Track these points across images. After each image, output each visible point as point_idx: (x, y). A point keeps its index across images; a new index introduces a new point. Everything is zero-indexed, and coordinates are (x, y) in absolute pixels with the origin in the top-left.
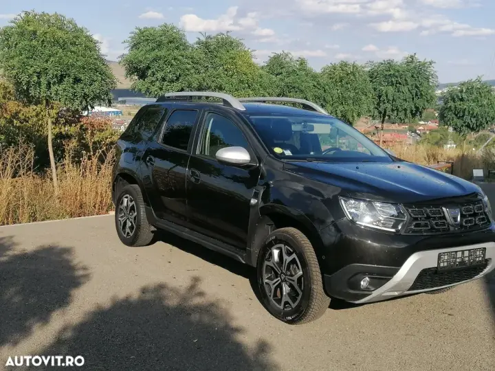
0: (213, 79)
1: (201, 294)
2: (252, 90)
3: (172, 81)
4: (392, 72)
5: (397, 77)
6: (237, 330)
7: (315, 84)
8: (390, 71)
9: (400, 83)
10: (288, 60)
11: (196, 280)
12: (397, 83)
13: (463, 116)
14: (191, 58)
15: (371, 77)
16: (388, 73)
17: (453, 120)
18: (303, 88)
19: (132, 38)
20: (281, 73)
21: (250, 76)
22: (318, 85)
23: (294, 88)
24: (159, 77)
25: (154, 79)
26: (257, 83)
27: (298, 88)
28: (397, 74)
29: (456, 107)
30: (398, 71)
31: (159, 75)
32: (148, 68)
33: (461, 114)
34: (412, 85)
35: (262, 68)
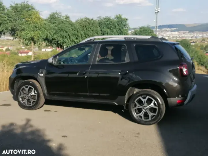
0: (21, 26)
1: (31, 126)
2: (41, 31)
5: (111, 25)
6: (49, 141)
7: (73, 28)
8: (108, 22)
11: (28, 121)
12: (111, 28)
14: (7, 15)
15: (99, 25)
18: (67, 30)
20: (56, 23)
21: (39, 24)
22: (74, 29)
26: (43, 28)
27: (64, 30)
28: (111, 23)
34: (118, 29)
35: (46, 20)
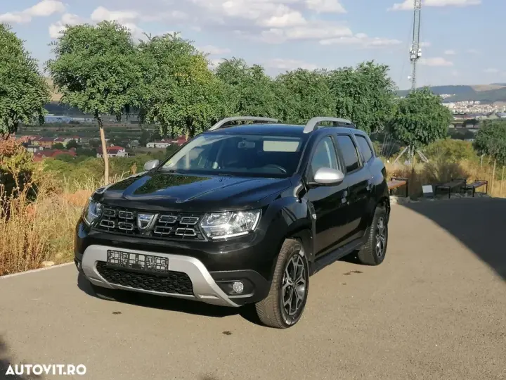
2: (210, 102)
3: (118, 92)
4: (350, 81)
5: (356, 87)
8: (347, 79)
9: (359, 94)
10: (241, 67)
12: (355, 94)
13: (414, 129)
14: (140, 64)
16: (345, 82)
17: (404, 133)
19: (61, 39)
20: (236, 83)
21: (206, 86)
23: (253, 99)
24: (102, 88)
25: (93, 91)
27: (258, 100)
29: (406, 120)
30: (356, 80)
31: (102, 85)
32: (88, 77)
33: (413, 127)
